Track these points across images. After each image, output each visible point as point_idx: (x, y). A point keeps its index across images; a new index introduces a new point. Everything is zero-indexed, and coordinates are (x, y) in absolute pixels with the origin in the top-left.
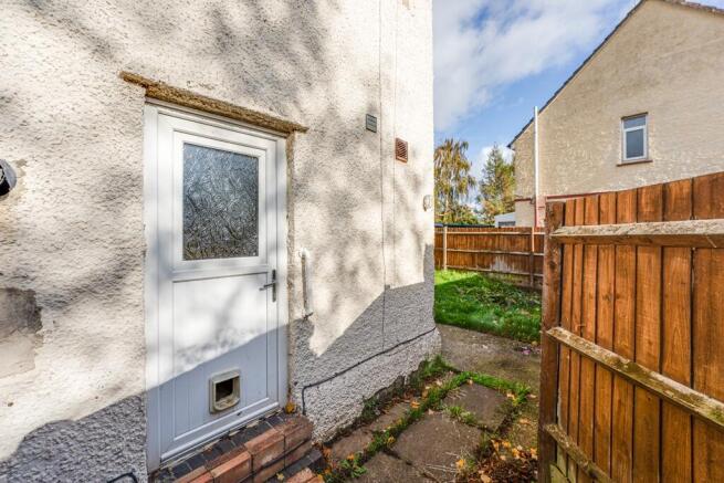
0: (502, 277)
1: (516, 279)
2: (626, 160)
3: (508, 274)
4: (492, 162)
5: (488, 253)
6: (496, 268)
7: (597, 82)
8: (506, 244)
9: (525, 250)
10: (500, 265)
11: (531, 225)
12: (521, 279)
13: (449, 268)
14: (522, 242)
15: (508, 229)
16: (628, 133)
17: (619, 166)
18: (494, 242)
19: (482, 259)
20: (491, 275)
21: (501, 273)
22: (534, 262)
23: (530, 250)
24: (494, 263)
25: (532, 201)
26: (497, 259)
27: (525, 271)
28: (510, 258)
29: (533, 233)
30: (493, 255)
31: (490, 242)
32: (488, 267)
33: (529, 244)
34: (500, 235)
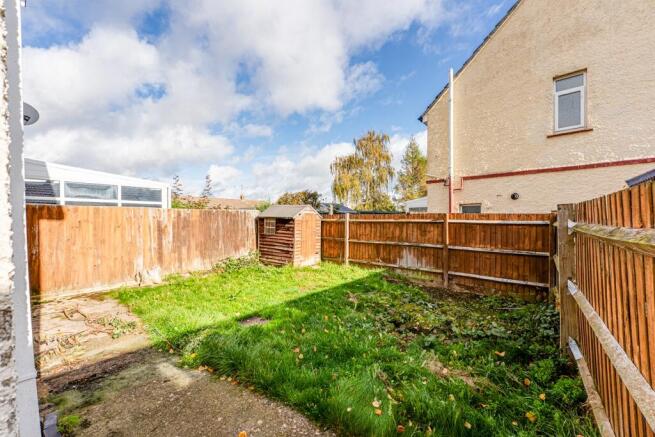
0: (411, 275)
1: (427, 277)
2: (558, 130)
3: (417, 271)
4: (410, 154)
5: (395, 246)
6: (403, 263)
7: (523, 35)
8: (415, 234)
9: (438, 242)
10: (408, 260)
11: (444, 210)
12: (432, 277)
13: (351, 262)
14: (434, 232)
15: (418, 216)
16: (560, 96)
17: (549, 137)
18: (402, 232)
19: (387, 252)
20: (398, 271)
21: (408, 269)
22: (449, 257)
23: (443, 242)
24: (401, 257)
25: (445, 182)
26: (405, 252)
27: (437, 267)
28: (421, 252)
29: (448, 221)
30: (401, 247)
31: (397, 232)
32: (395, 262)
33: (442, 234)
34: (408, 223)
